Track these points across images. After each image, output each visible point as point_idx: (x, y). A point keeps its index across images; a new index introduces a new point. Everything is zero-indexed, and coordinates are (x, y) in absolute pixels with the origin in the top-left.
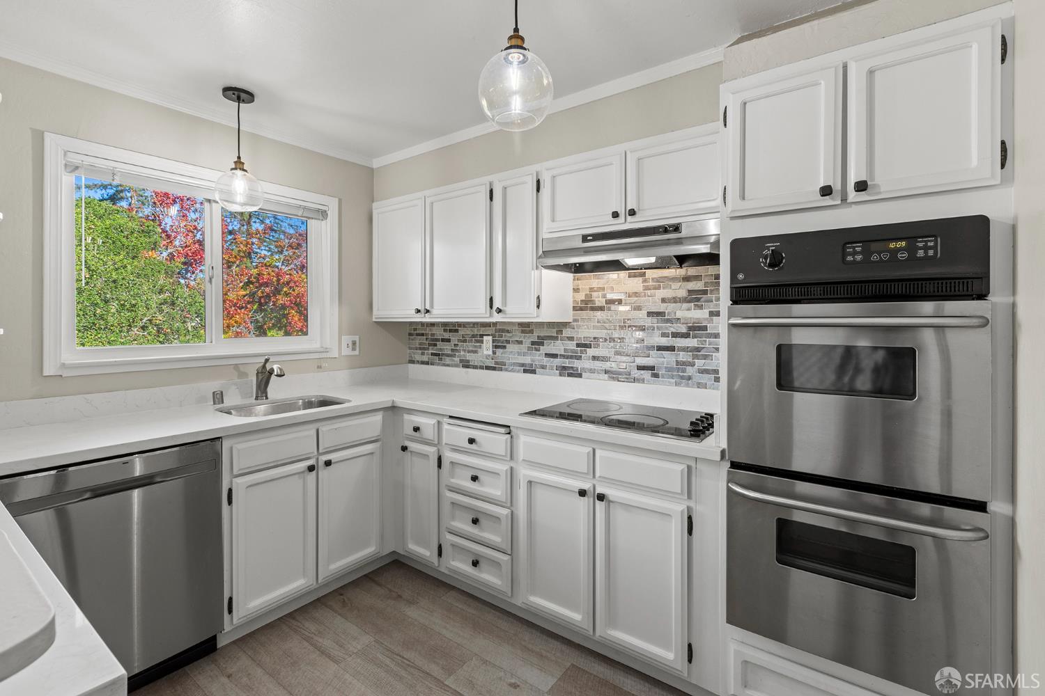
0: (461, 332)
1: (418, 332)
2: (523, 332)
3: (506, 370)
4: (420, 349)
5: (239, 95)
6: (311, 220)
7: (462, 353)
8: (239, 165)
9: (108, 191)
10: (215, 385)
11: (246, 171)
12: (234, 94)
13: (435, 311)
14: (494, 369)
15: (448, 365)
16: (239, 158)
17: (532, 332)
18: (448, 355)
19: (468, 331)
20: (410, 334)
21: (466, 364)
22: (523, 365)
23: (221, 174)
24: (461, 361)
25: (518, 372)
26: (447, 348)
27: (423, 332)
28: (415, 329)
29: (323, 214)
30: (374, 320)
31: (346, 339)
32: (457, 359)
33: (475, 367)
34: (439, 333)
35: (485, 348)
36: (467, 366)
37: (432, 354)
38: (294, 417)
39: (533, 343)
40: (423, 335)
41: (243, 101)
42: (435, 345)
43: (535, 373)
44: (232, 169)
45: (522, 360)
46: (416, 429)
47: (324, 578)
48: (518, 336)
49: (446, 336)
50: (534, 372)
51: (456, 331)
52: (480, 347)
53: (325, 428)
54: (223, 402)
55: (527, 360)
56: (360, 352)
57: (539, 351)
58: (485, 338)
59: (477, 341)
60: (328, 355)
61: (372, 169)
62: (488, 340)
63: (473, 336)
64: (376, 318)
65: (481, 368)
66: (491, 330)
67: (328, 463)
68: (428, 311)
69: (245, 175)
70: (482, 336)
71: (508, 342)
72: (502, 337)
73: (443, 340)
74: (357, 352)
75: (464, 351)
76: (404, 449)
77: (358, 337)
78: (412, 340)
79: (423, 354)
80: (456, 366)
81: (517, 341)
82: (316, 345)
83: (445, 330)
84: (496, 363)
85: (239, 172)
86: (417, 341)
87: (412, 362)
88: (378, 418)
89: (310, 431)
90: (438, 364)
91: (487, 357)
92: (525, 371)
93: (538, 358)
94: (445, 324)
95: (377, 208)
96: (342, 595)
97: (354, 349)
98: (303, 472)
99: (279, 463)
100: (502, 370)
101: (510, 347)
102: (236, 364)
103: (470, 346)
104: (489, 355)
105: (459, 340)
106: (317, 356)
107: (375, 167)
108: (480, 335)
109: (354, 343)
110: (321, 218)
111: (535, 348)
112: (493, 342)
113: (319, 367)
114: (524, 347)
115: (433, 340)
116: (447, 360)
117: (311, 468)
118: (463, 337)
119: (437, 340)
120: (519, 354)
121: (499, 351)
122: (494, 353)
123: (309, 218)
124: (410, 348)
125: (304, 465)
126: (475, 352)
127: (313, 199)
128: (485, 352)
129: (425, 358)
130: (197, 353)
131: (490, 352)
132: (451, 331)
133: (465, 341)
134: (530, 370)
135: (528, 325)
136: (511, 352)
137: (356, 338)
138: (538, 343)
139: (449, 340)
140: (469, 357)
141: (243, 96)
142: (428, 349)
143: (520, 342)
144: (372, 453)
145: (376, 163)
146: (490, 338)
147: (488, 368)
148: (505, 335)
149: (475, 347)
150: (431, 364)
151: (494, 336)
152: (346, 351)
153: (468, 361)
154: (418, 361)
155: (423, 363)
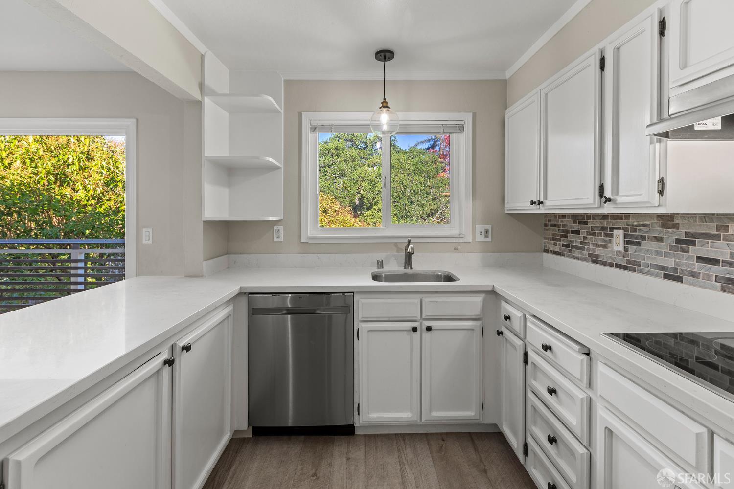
0: (590, 225)
1: (551, 223)
2: (664, 226)
3: (641, 271)
4: (554, 239)
5: (385, 55)
6: (452, 134)
7: (591, 247)
8: (385, 105)
9: (431, 142)
10: (381, 256)
11: (388, 107)
12: (381, 56)
13: (548, 203)
14: (625, 268)
15: (577, 258)
16: (385, 99)
17: (676, 226)
18: (577, 248)
19: (598, 224)
20: (545, 225)
21: (595, 260)
22: (663, 268)
23: (373, 113)
24: (590, 255)
25: (657, 276)
26: (576, 240)
27: (556, 223)
28: (549, 221)
29: (461, 128)
30: (506, 212)
31: (480, 228)
32: (586, 253)
33: (604, 264)
34: (570, 225)
35: (614, 242)
36: (596, 261)
37: (564, 245)
38: (401, 286)
39: (678, 241)
40: (555, 226)
41: (389, 58)
42: (566, 237)
43: (682, 281)
44: (381, 108)
45: (661, 261)
46: (507, 318)
47: (426, 420)
48: (658, 231)
49: (576, 227)
50: (679, 279)
51: (585, 223)
52: (610, 241)
53: (427, 299)
54: (383, 268)
55: (670, 263)
56: (492, 239)
57: (688, 252)
58: (615, 232)
59: (607, 235)
60: (462, 240)
61: (506, 80)
62: (619, 234)
63: (603, 229)
64: (508, 210)
65: (611, 265)
66: (623, 223)
67: (429, 329)
68: (540, 203)
69: (388, 110)
70: (612, 229)
71: (643, 238)
72: (635, 231)
73: (573, 232)
74: (489, 239)
75: (593, 244)
76: (500, 333)
77: (490, 226)
78: (547, 230)
79: (555, 244)
80: (585, 260)
81: (655, 237)
82: (456, 232)
83: (575, 222)
84: (629, 262)
85: (385, 109)
86: (550, 233)
87: (546, 251)
88: (479, 299)
89: (416, 299)
90: (568, 256)
91: (618, 253)
92: (666, 276)
93: (686, 261)
94: (575, 216)
95: (509, 113)
96: (443, 440)
97: (486, 236)
98: (409, 330)
99: (391, 319)
100: (635, 271)
101: (646, 245)
102: (396, 243)
103: (599, 240)
104: (620, 252)
105: (588, 233)
106: (453, 240)
107: (507, 78)
108: (610, 228)
109: (487, 231)
110: (458, 130)
111: (681, 248)
112: (625, 236)
113: (456, 249)
114: (665, 246)
115: (564, 231)
116: (577, 253)
117: (415, 329)
118: (592, 229)
119: (568, 232)
120: (658, 253)
121: (632, 249)
122: (626, 250)
123: (451, 133)
124: (545, 238)
125: (411, 325)
126: (605, 247)
127: (450, 117)
128: (616, 248)
129: (557, 249)
130: (375, 234)
131: (621, 249)
132: (580, 223)
133: (594, 234)
134: (673, 276)
135: (671, 217)
136: (648, 250)
137: (489, 227)
138: (686, 242)
139: (578, 232)
140: (599, 251)
141: (388, 55)
142: (559, 240)
143: (659, 239)
144: (473, 330)
145: (508, 75)
146: (621, 232)
147: (618, 266)
148: (640, 230)
149: (605, 241)
150: (562, 255)
151: (625, 230)
152: (480, 238)
153: (597, 256)
154: (551, 251)
155: (555, 253)
